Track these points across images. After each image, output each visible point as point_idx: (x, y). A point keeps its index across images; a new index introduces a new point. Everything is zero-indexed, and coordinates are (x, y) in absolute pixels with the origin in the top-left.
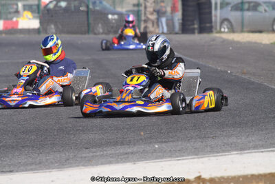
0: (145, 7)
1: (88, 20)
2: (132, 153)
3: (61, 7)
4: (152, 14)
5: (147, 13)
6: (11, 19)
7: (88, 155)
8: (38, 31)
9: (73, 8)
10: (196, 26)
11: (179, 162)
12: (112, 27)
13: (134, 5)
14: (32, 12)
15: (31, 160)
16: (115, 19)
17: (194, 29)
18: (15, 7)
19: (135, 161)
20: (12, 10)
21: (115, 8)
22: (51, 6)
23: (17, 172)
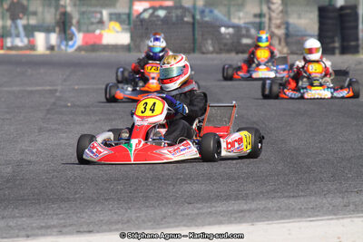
0: (270, 19)
1: (194, 35)
2: (249, 211)
3: (158, 16)
4: (279, 27)
5: (273, 26)
6: (94, 31)
7: (191, 212)
8: (128, 48)
9: (174, 19)
10: (337, 45)
11: (312, 223)
12: (225, 45)
13: (255, 16)
14: (121, 22)
15: (115, 217)
16: (229, 34)
17: (334, 49)
18: (99, 16)
19: (253, 221)
20: (94, 20)
21: (229, 19)
22: (146, 15)
23: (98, 232)
